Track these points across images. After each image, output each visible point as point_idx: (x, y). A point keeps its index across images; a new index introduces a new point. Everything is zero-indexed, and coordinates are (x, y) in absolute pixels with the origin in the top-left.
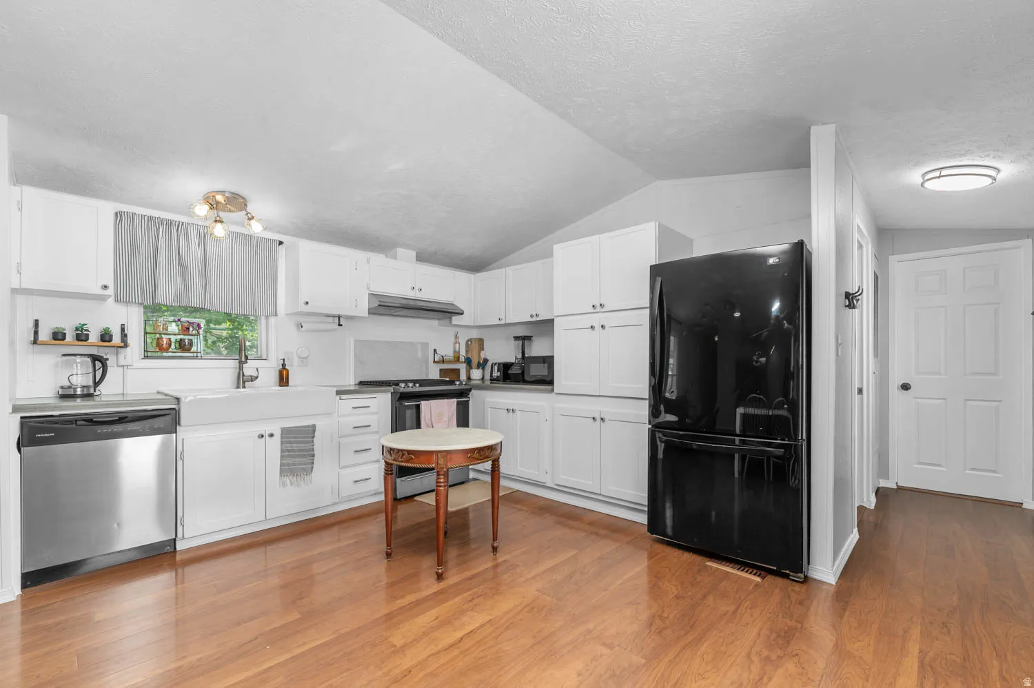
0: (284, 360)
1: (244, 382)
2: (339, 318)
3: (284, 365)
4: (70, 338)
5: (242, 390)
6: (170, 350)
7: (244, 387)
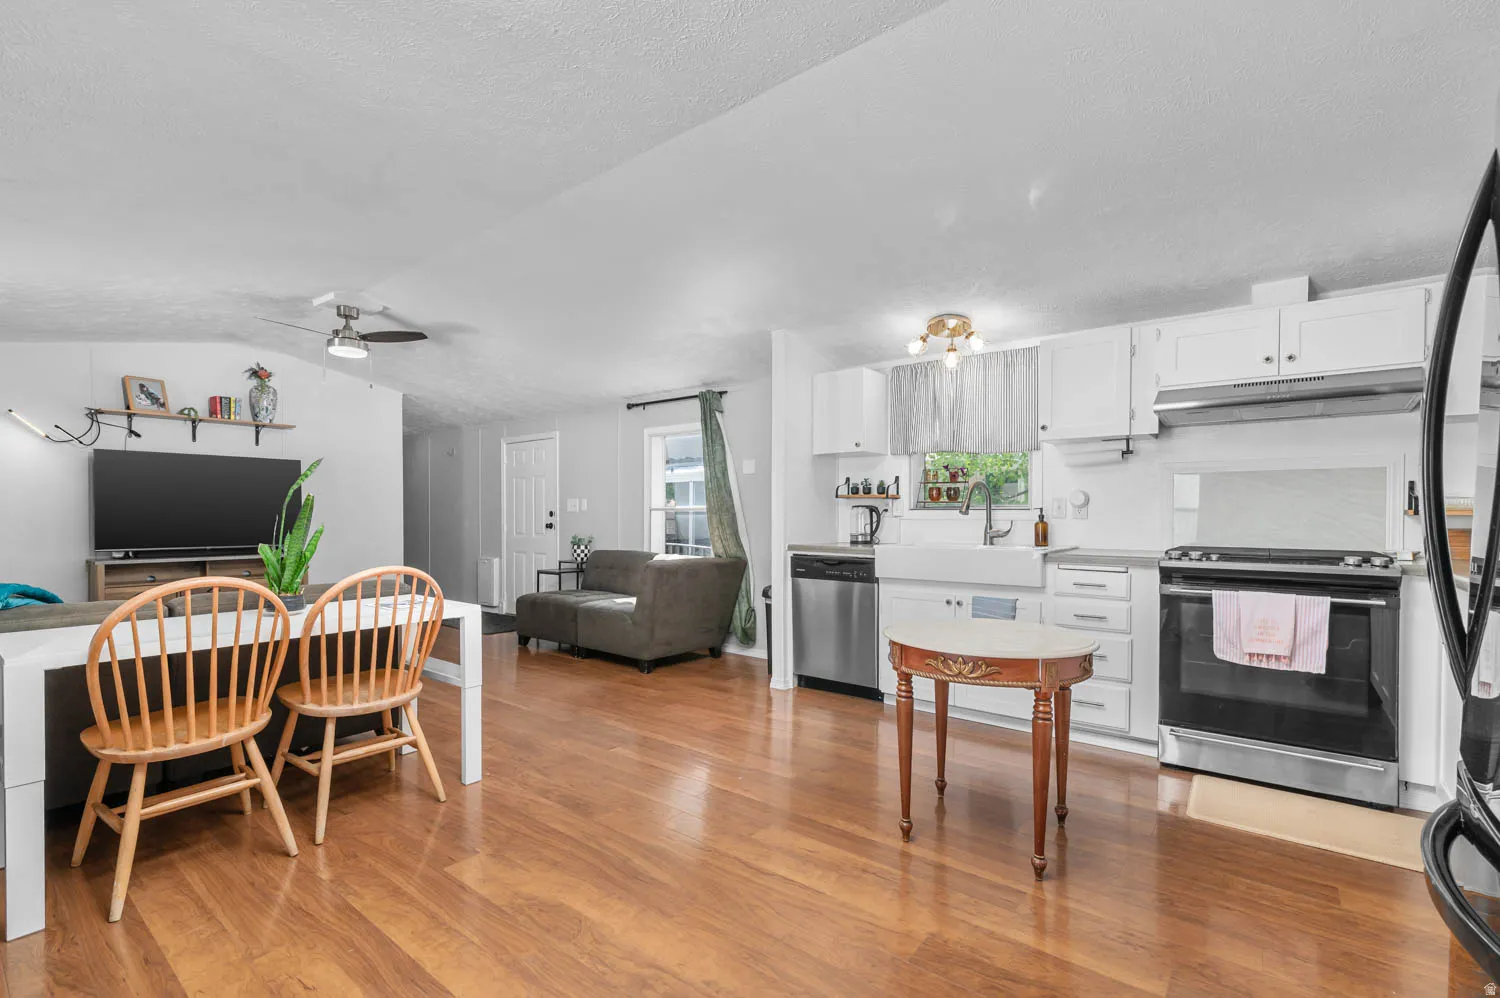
0: (1041, 510)
1: (992, 538)
2: (1128, 440)
3: (1042, 517)
4: (874, 492)
5: (988, 546)
6: (942, 500)
7: (992, 544)
